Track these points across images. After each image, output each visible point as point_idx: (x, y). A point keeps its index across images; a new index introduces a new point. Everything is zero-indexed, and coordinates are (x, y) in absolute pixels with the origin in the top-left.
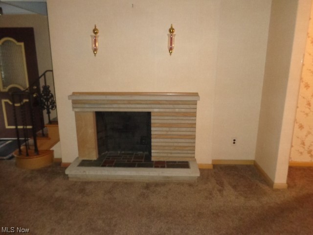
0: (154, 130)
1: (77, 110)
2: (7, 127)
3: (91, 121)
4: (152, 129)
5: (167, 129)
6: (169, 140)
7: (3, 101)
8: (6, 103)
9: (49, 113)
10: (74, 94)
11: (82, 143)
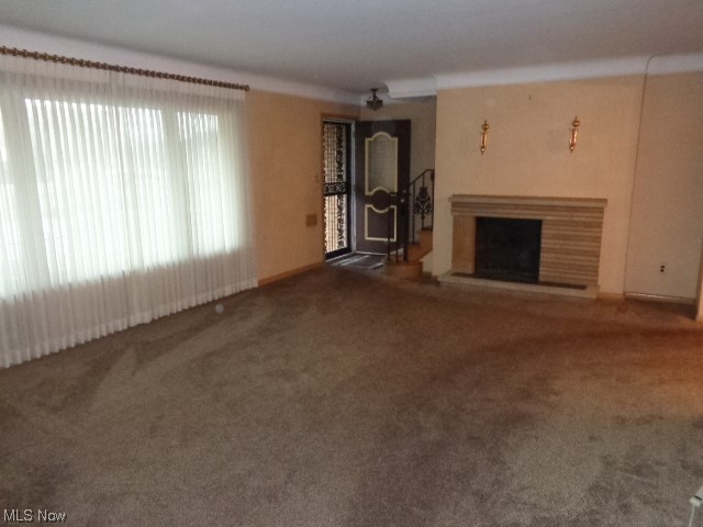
0: (545, 243)
1: (456, 214)
2: (368, 239)
3: (470, 227)
4: (543, 241)
5: (562, 242)
6: (565, 256)
7: (367, 206)
8: (370, 209)
9: (423, 218)
10: (454, 196)
11: (457, 252)
